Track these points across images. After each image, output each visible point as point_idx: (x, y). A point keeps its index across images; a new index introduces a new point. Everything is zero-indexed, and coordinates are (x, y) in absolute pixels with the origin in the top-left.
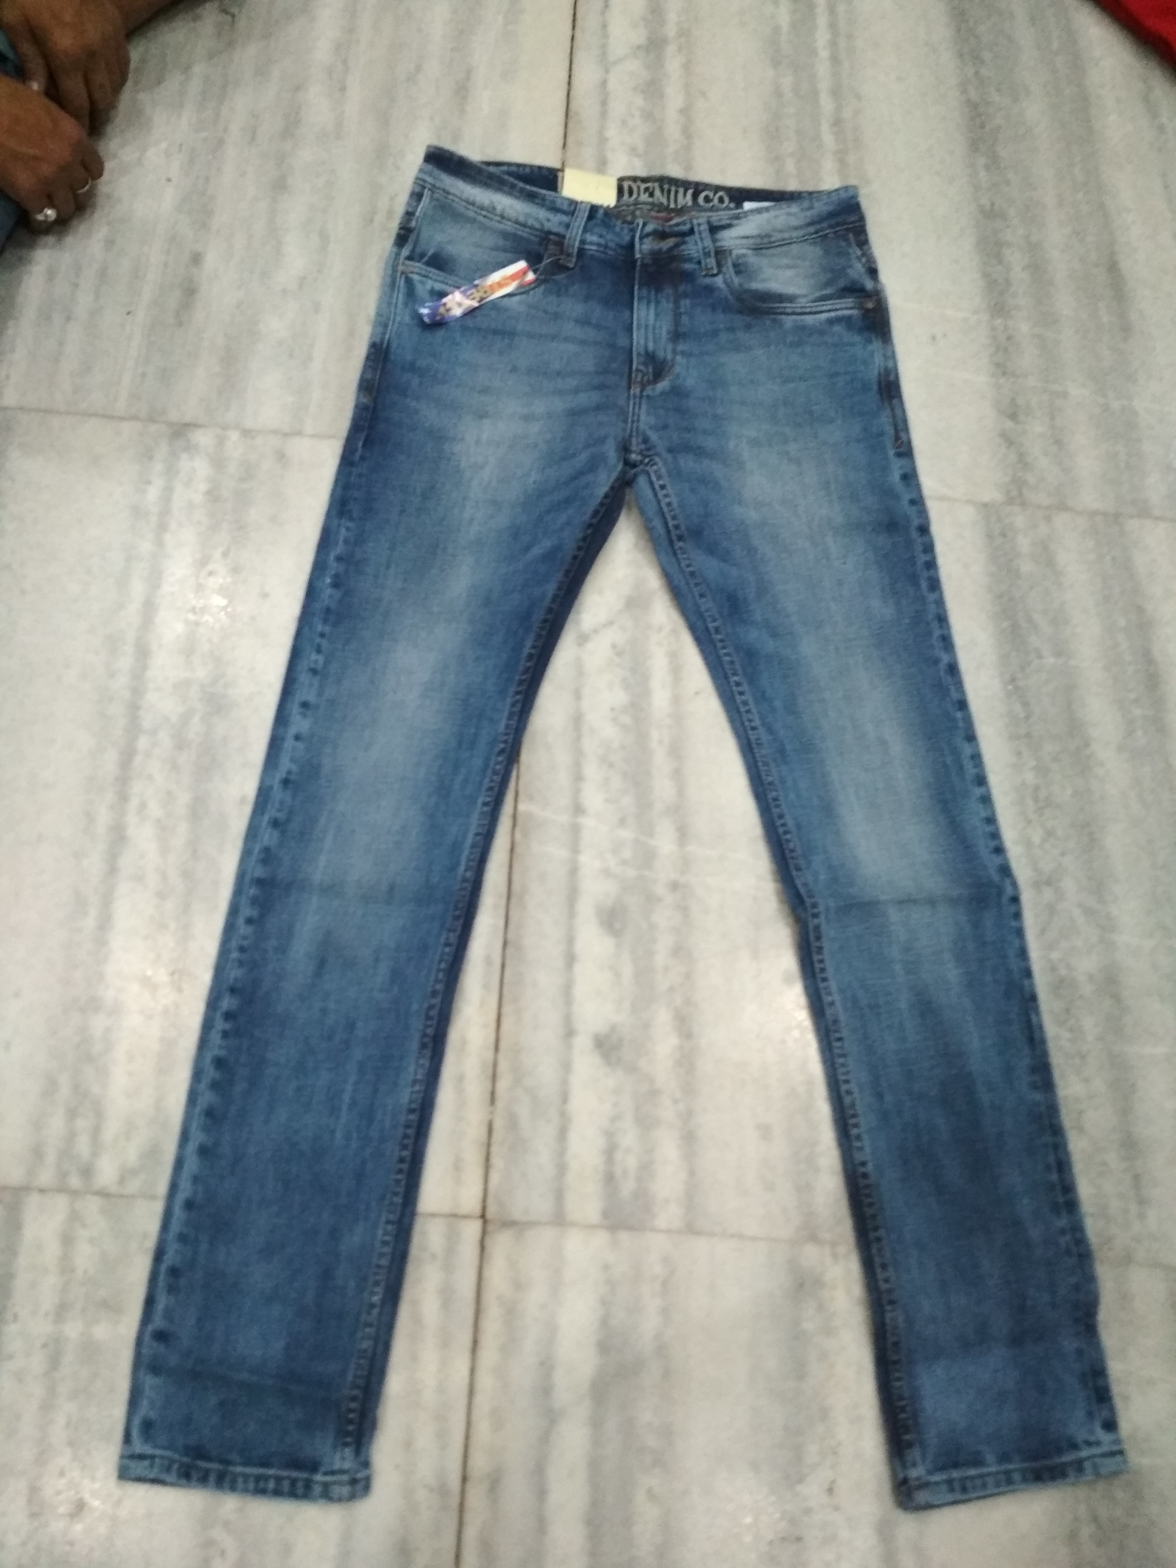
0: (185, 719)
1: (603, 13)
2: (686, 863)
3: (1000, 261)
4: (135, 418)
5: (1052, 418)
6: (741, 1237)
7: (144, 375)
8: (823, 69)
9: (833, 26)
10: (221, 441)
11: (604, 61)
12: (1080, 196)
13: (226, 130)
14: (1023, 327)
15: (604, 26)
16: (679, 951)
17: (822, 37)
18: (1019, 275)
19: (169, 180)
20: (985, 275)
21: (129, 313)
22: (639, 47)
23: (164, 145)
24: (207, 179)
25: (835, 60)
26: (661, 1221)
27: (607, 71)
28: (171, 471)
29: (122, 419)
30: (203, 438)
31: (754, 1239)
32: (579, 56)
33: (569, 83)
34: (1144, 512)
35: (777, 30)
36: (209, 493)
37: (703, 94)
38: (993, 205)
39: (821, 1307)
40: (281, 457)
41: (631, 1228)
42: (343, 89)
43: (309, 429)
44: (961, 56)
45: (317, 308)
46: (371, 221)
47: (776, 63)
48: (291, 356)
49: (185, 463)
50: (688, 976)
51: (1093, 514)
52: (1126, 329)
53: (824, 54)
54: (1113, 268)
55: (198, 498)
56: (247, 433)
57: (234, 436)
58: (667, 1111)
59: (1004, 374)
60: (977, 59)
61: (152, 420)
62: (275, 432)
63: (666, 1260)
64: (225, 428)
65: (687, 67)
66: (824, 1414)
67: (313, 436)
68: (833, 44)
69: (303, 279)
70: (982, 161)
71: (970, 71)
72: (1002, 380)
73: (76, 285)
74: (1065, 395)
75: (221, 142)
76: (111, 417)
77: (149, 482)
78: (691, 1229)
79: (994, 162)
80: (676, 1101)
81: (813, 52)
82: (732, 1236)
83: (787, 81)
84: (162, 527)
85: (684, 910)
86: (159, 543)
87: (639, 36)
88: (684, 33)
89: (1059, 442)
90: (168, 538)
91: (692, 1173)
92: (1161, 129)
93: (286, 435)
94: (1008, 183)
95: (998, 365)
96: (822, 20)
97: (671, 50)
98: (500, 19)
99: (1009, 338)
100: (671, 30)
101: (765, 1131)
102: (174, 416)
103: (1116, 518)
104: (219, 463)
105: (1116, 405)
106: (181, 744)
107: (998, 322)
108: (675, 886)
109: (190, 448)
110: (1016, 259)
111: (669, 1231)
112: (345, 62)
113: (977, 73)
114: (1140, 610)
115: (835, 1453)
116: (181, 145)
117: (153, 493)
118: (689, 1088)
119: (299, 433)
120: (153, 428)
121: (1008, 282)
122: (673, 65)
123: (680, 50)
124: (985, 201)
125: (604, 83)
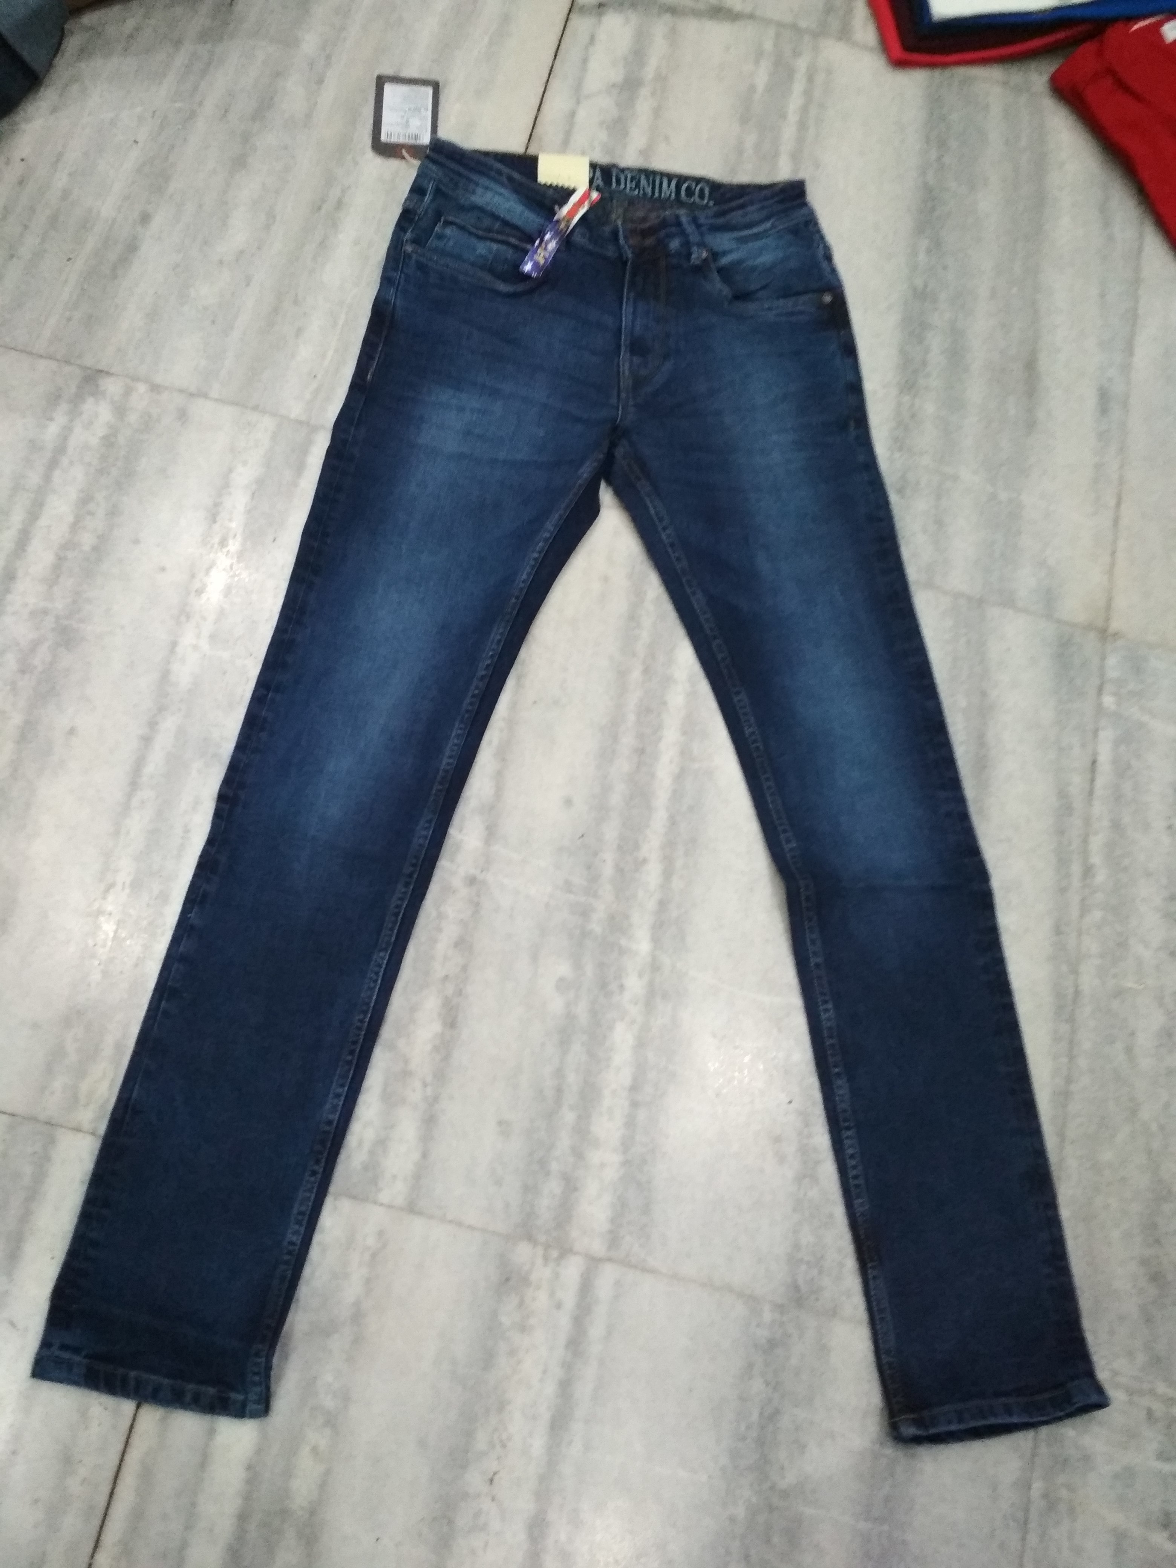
0: (35, 645)
1: (586, 48)
2: (487, 861)
3: (921, 340)
4: (50, 357)
5: (939, 497)
6: (460, 1224)
7: (69, 319)
8: (789, 132)
9: (808, 94)
10: (128, 392)
11: (578, 94)
12: (1015, 290)
13: (201, 104)
14: (929, 407)
15: (585, 61)
16: (462, 944)
17: (795, 102)
18: (936, 357)
19: (136, 142)
20: (903, 352)
21: (69, 259)
22: (614, 85)
23: (139, 109)
24: (173, 147)
25: (802, 125)
26: (384, 1197)
27: (578, 102)
28: (74, 412)
29: (41, 356)
30: (112, 387)
31: (471, 1228)
32: (554, 83)
33: (539, 109)
34: (1008, 601)
35: (752, 89)
36: (105, 438)
37: (667, 139)
38: (926, 286)
39: (521, 1304)
40: (182, 415)
41: (354, 1197)
42: (320, 81)
43: (214, 394)
44: (928, 141)
45: (248, 282)
46: (319, 208)
47: (744, 120)
48: (213, 322)
49: (89, 406)
50: (465, 968)
51: (957, 595)
52: (1031, 425)
53: (793, 117)
54: (1031, 365)
55: (94, 441)
56: (155, 388)
57: (142, 388)
58: (415, 1094)
59: (900, 449)
60: (942, 144)
61: (68, 362)
62: (181, 391)
63: (381, 1234)
64: (136, 379)
65: (657, 112)
66: (502, 1406)
67: (217, 400)
68: (804, 110)
69: (242, 252)
70: (924, 243)
71: (933, 154)
72: (897, 455)
73: (26, 227)
74: (955, 478)
75: (193, 115)
76: (31, 354)
77: (51, 419)
78: (412, 1208)
79: (937, 246)
80: (425, 1085)
81: (784, 116)
82: (451, 1222)
83: (750, 140)
84: (53, 464)
85: (476, 906)
86: (47, 478)
87: (617, 75)
88: (661, 79)
89: (939, 523)
90: (57, 474)
91: (425, 1155)
92: (1111, 238)
93: (192, 395)
94: (945, 268)
95: (896, 440)
96: (798, 86)
97: (645, 92)
98: (486, 39)
99: (913, 416)
100: (649, 72)
101: (504, 1127)
102: (89, 361)
103: (980, 602)
104: (120, 411)
105: (1003, 496)
106: (24, 669)
107: (906, 399)
108: (472, 881)
109: (97, 393)
110: (936, 343)
111: (390, 1207)
112: (328, 57)
113: (939, 159)
114: (984, 694)
115: (504, 1446)
116: (154, 112)
117: (53, 430)
118: (441, 1076)
119: (206, 396)
120: (67, 369)
121: (924, 363)
122: (644, 106)
123: (653, 94)
124: (919, 282)
125: (573, 114)
